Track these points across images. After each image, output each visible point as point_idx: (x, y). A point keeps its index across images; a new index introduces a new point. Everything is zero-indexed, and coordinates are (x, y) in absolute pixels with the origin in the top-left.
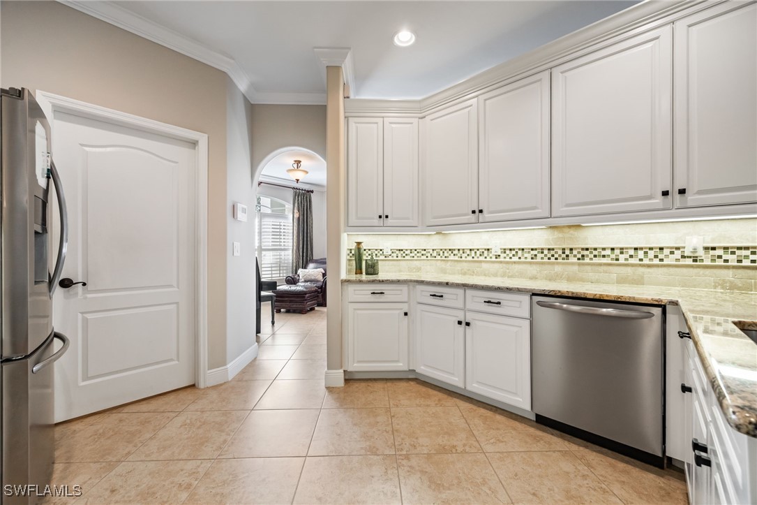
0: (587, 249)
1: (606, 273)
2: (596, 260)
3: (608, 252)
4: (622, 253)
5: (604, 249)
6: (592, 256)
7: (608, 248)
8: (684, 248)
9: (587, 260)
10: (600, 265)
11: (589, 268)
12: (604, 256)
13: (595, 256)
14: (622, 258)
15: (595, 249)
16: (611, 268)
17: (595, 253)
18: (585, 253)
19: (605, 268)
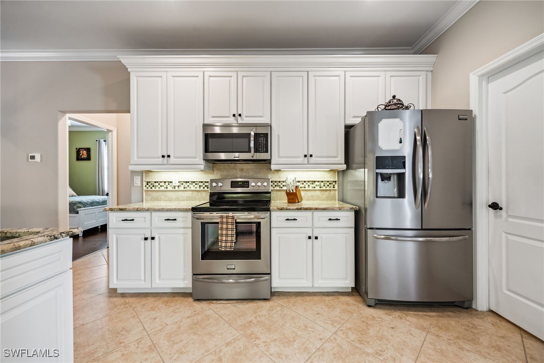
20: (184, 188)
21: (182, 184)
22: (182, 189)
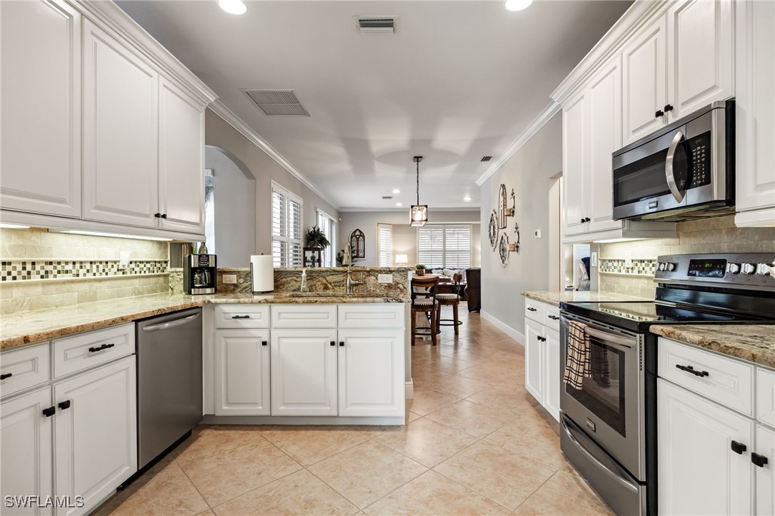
0: (51, 263)
1: (69, 292)
2: (61, 277)
3: (69, 267)
4: (81, 267)
5: (67, 263)
6: (55, 272)
7: (70, 262)
8: (119, 262)
9: (51, 278)
10: (64, 282)
11: (53, 288)
12: (67, 272)
13: (59, 272)
14: (82, 272)
15: (59, 263)
16: (73, 285)
17: (59, 267)
18: (49, 268)
19: (68, 286)
20: (639, 272)
21: (637, 265)
22: (636, 273)
